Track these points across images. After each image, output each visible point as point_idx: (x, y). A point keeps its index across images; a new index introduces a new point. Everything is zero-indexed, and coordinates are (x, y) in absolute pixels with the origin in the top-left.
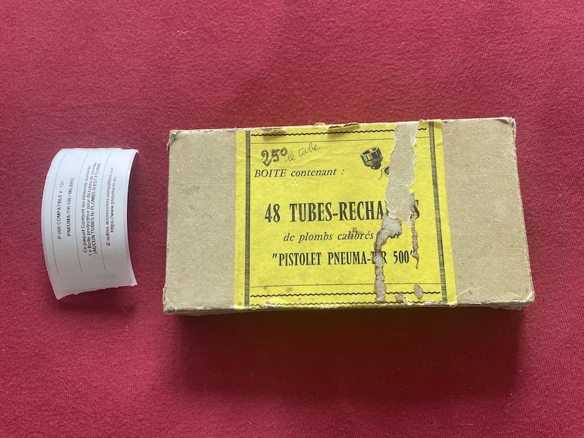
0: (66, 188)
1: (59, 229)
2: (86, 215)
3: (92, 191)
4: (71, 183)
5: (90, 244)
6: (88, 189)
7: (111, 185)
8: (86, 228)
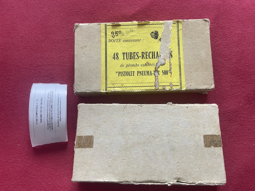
0: (39, 102)
1: (37, 120)
2: (49, 114)
3: (51, 104)
4: (41, 100)
5: (50, 126)
6: (49, 103)
7: (59, 101)
8: (49, 120)
